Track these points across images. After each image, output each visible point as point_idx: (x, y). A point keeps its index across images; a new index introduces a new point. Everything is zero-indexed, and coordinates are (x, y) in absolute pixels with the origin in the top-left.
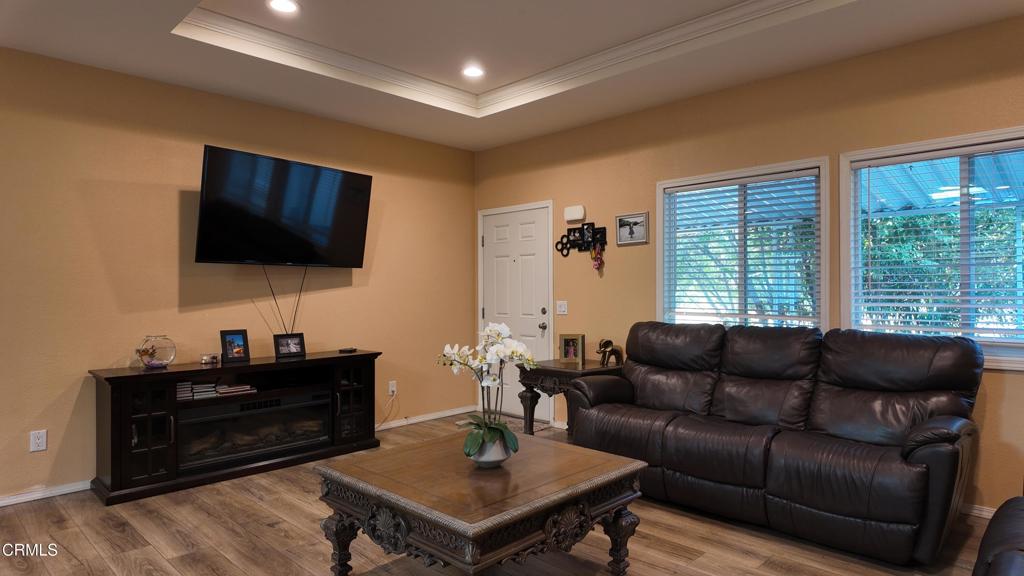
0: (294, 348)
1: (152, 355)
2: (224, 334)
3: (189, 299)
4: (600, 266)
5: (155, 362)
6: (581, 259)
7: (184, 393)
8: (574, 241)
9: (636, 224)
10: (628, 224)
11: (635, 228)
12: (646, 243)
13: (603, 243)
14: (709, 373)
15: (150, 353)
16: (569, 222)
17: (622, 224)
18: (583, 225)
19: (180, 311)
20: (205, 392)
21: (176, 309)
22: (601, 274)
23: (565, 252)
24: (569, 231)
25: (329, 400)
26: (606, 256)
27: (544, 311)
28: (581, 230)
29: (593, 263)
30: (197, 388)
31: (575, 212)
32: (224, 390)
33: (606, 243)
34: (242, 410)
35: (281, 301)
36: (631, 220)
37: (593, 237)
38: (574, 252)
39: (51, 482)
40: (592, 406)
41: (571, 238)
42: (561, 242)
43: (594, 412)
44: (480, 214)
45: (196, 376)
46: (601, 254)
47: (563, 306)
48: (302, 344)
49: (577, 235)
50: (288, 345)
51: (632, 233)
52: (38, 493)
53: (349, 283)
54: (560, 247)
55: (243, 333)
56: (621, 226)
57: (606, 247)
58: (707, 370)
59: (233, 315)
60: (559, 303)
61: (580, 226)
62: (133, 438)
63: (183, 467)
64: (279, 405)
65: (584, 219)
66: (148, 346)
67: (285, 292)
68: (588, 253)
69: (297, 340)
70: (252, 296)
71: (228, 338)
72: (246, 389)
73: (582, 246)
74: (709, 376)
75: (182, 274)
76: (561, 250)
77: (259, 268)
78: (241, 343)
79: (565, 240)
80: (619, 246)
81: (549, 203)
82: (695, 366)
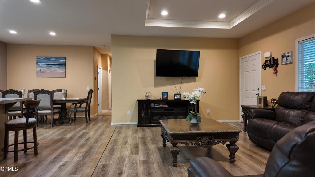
0: (179, 97)
1: (148, 97)
2: (163, 93)
3: (156, 85)
4: (276, 72)
5: (148, 98)
6: (270, 70)
7: (153, 105)
8: (268, 64)
9: (288, 56)
10: (286, 56)
11: (288, 58)
12: (292, 63)
13: (277, 64)
14: (305, 110)
15: (147, 96)
16: (266, 58)
17: (284, 57)
18: (270, 59)
19: (154, 88)
20: (157, 106)
21: (153, 87)
22: (277, 76)
23: (265, 69)
24: (266, 61)
25: (186, 111)
26: (278, 69)
27: (258, 89)
28: (270, 60)
29: (273, 71)
30: (156, 105)
31: (267, 54)
32: (161, 106)
33: (278, 64)
34: (165, 111)
35: (177, 86)
36: (287, 55)
37: (274, 62)
38: (268, 68)
39: (131, 121)
40: (254, 118)
41: (267, 63)
42: (264, 65)
43: (255, 120)
44: (240, 58)
45: (155, 102)
46: (276, 69)
47: (264, 87)
48: (181, 96)
49: (269, 62)
50: (177, 96)
51: (287, 59)
52: (128, 123)
53: (195, 81)
54: (263, 67)
55: (167, 93)
56: (283, 57)
57: (278, 66)
58: (304, 109)
59: (165, 89)
60: (263, 86)
61: (269, 59)
62: (142, 114)
63: (152, 122)
64: (173, 111)
65: (271, 56)
66: (147, 95)
67: (178, 83)
68: (272, 68)
69: (180, 95)
70: (170, 84)
71: (164, 94)
72: (166, 106)
73: (270, 66)
74: (305, 112)
75: (155, 79)
76: (264, 68)
77: (170, 77)
78: (166, 95)
79: (265, 64)
80: (283, 65)
81: (260, 52)
82: (299, 107)
